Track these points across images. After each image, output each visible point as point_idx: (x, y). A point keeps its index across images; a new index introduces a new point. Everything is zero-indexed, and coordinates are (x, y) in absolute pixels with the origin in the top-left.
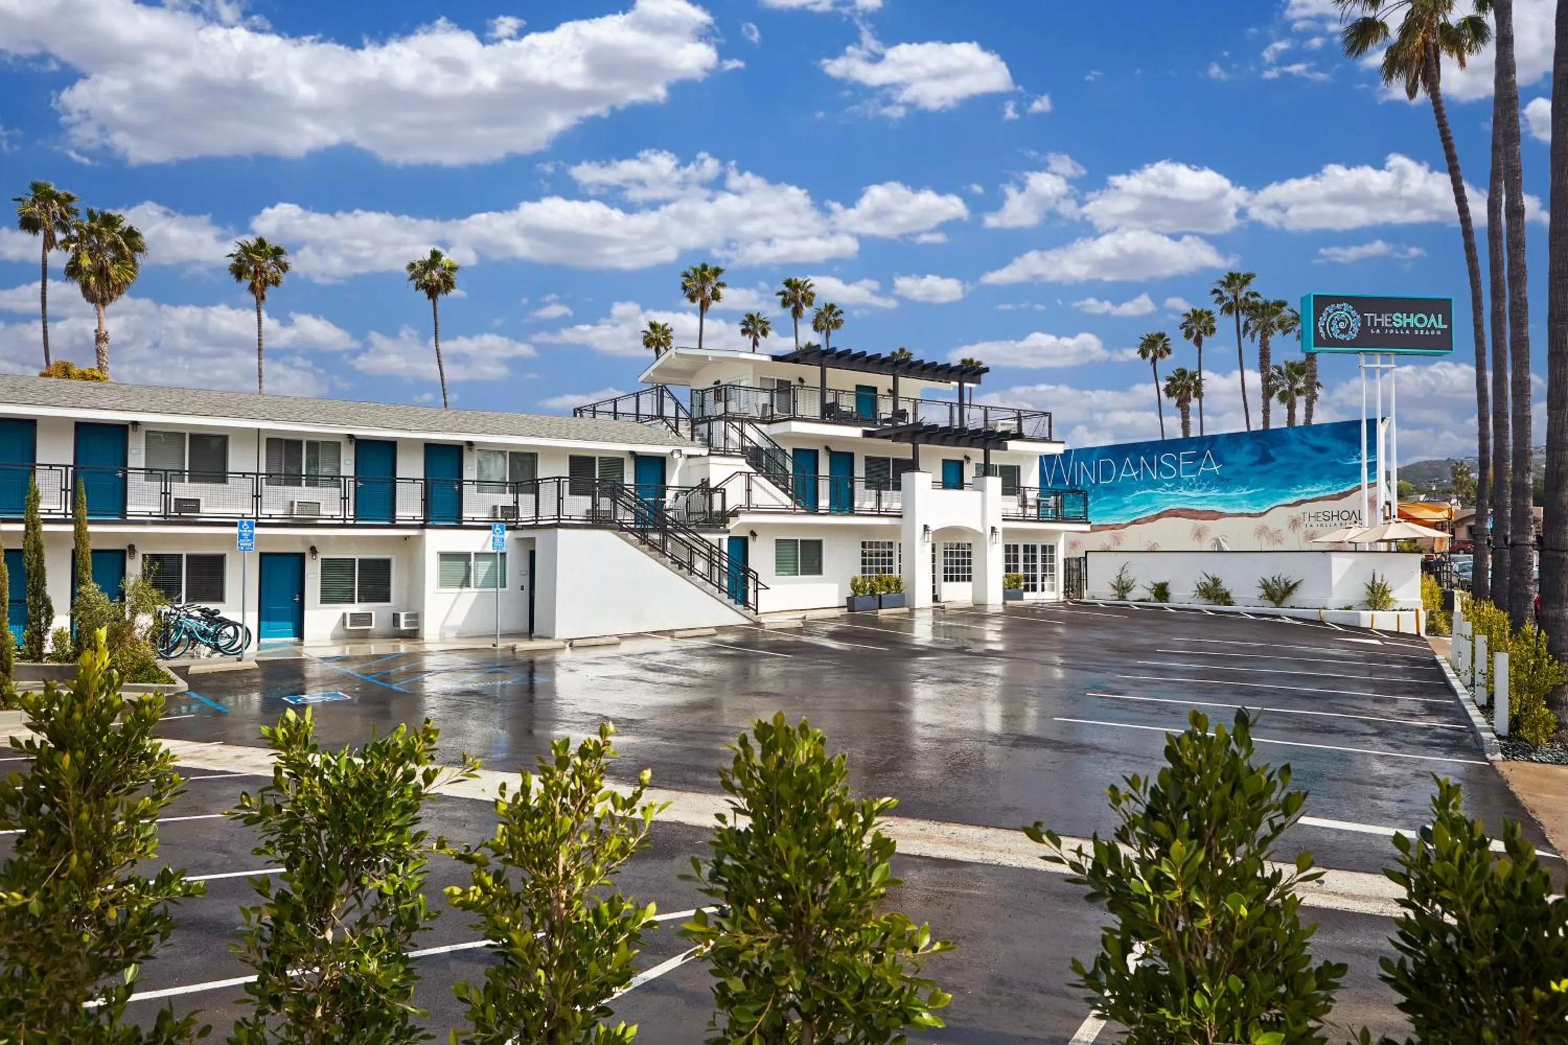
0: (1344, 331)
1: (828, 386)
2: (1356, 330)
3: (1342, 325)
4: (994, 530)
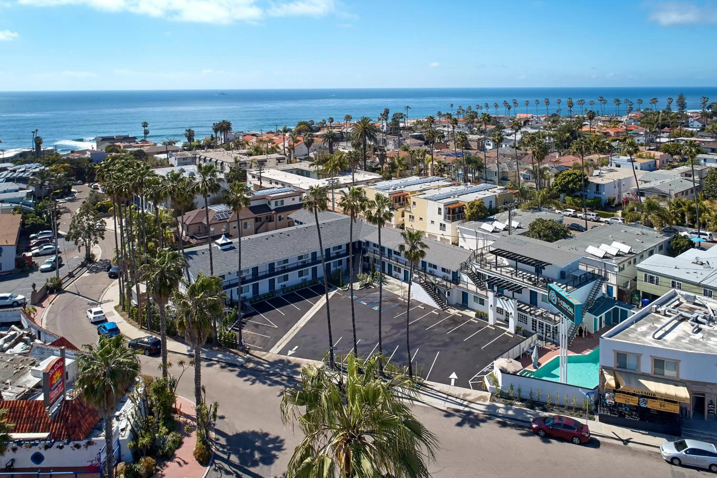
0: (554, 300)
2: (556, 302)
3: (553, 298)
4: (511, 313)
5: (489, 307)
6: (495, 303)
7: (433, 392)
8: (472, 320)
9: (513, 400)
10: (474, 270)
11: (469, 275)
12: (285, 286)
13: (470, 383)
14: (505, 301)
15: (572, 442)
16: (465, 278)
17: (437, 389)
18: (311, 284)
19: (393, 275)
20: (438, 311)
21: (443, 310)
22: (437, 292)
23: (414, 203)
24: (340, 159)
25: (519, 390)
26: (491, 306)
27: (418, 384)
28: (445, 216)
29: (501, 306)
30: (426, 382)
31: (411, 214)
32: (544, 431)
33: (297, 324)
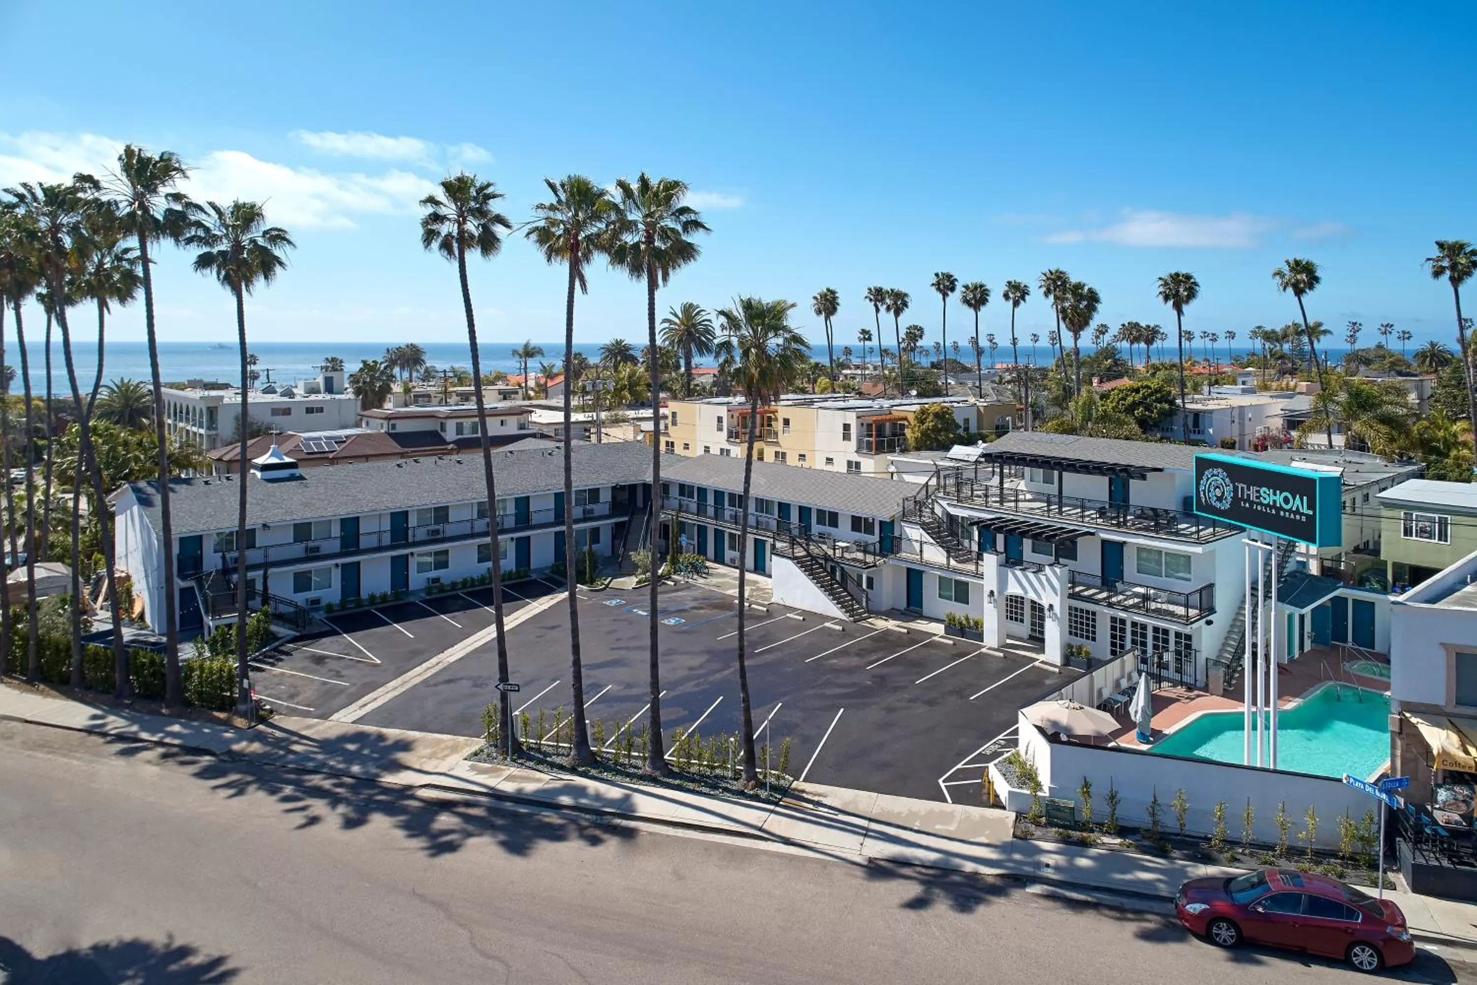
0: (1220, 499)
1: (1064, 494)
2: (1229, 500)
3: (1218, 493)
4: (1051, 606)
5: (986, 599)
6: (1002, 582)
7: (823, 811)
8: (936, 638)
9: (1092, 831)
10: (938, 511)
11: (925, 526)
12: (436, 580)
13: (943, 785)
14: (1031, 576)
15: (1346, 963)
16: (914, 533)
17: (834, 805)
18: (509, 579)
19: (727, 560)
20: (840, 622)
21: (855, 621)
22: (838, 578)
23: (787, 422)
24: (630, 377)
25: (1112, 798)
26: (992, 593)
27: (774, 788)
28: (860, 442)
29: (1019, 592)
30: (797, 785)
31: (778, 449)
32: (1232, 923)
33: (441, 656)
